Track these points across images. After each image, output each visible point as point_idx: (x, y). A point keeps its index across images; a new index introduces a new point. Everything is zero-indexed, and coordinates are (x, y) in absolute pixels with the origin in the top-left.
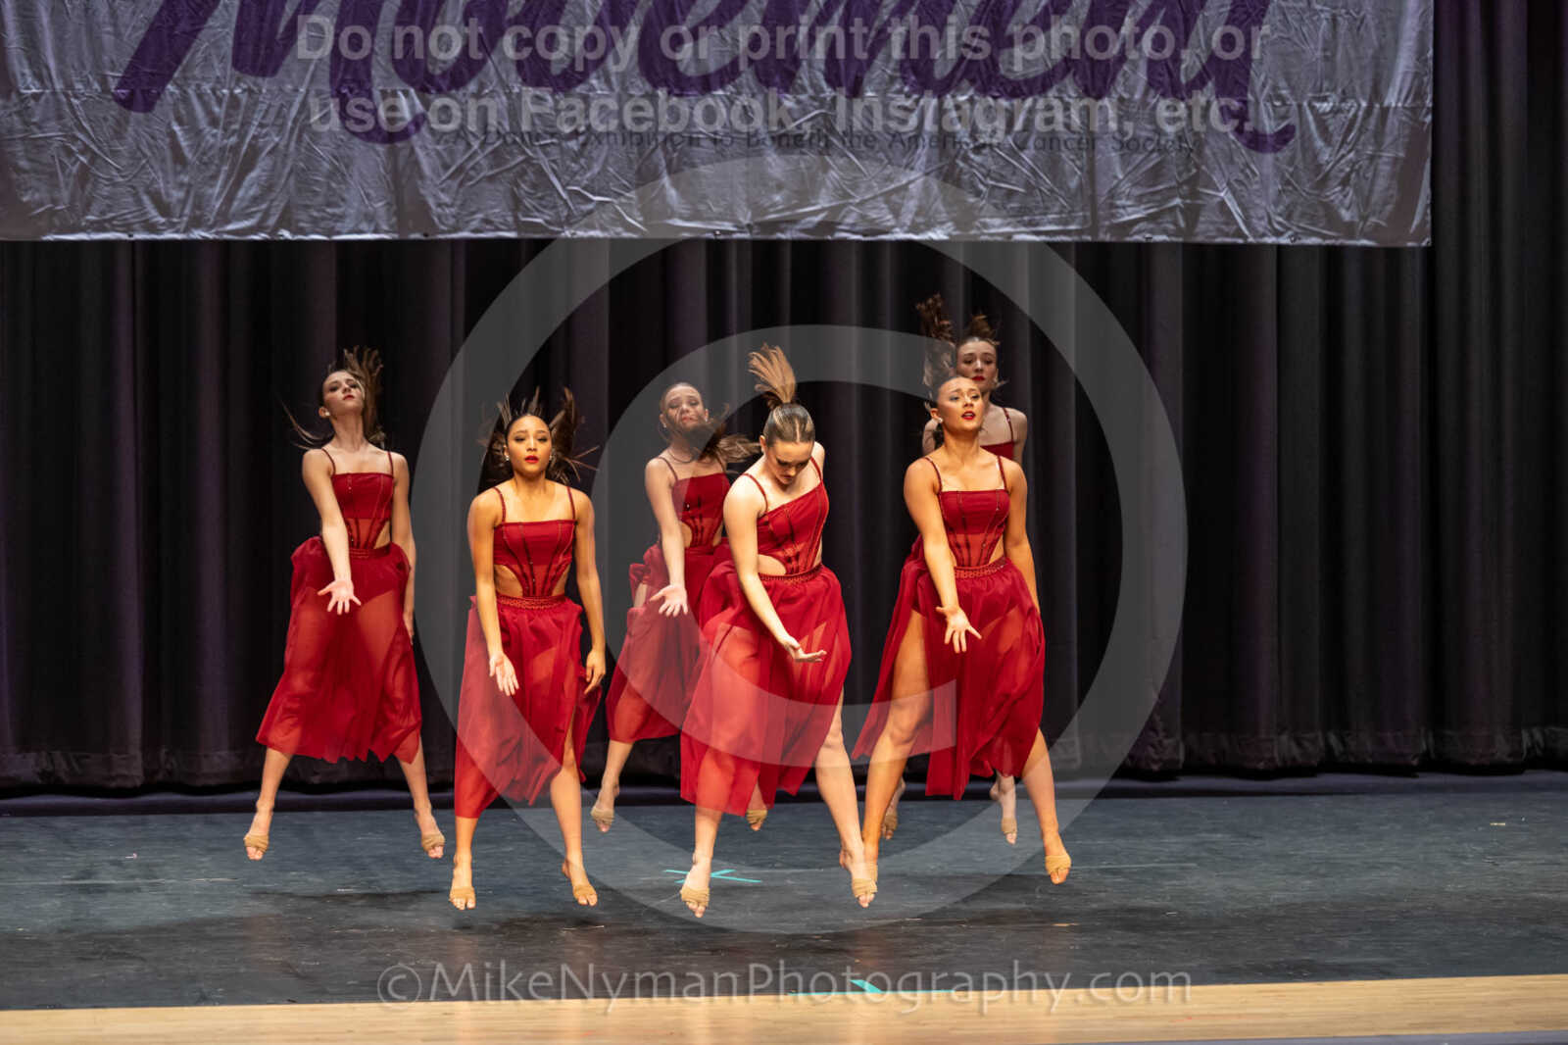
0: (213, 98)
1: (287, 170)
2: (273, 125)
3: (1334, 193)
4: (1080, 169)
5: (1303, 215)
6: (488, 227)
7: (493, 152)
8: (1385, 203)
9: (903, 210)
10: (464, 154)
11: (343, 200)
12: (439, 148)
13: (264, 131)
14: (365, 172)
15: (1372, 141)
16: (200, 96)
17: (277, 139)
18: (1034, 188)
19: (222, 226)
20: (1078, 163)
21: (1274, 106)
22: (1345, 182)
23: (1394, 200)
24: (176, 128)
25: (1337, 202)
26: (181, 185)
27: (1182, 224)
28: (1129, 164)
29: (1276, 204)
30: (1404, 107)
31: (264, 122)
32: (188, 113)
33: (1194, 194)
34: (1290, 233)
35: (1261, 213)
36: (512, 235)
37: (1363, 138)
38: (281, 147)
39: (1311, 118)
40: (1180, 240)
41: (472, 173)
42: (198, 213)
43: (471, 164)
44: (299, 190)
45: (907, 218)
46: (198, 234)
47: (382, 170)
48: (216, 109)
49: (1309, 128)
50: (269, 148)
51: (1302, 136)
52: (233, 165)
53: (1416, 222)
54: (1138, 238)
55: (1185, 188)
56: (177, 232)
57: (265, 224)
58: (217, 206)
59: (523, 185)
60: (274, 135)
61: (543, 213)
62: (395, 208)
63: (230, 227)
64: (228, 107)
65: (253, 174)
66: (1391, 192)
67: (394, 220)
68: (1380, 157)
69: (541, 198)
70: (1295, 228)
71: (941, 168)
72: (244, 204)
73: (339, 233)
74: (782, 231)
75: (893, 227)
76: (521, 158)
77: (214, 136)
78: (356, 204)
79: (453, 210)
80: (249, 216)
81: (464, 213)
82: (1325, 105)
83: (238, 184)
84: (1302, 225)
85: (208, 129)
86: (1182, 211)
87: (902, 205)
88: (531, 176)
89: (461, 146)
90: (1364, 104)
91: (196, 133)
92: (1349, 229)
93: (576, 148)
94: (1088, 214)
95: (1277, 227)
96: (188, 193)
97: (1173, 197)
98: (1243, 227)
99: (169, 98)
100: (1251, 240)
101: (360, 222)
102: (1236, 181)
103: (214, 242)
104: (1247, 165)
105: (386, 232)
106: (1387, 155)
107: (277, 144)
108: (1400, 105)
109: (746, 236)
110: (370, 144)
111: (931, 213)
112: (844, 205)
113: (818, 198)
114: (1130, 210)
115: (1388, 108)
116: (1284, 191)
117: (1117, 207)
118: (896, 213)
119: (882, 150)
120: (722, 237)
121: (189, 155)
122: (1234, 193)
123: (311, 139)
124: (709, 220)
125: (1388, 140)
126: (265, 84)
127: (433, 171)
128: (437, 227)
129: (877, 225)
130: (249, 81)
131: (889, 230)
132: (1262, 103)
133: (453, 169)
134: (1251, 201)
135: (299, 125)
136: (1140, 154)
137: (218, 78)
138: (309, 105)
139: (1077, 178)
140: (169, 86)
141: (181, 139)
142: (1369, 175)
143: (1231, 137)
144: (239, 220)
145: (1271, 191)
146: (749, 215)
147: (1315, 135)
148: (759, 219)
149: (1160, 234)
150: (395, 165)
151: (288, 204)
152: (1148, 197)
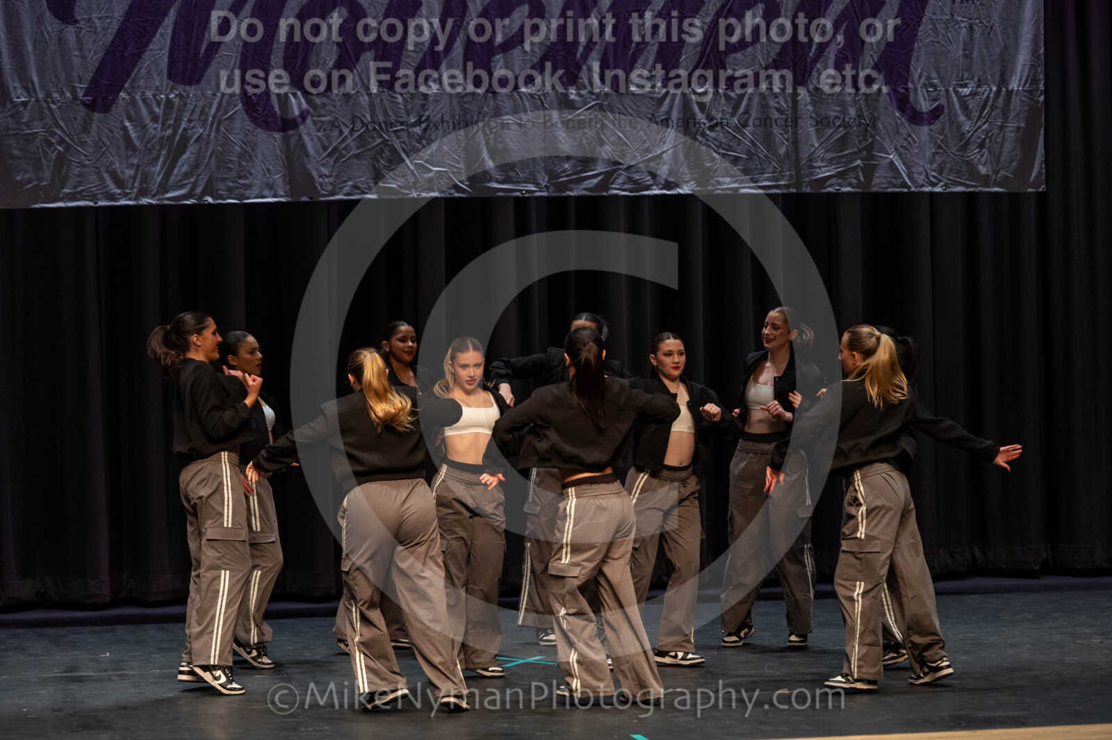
0: (153, 100)
1: (209, 153)
2: (199, 120)
3: (973, 154)
4: (788, 141)
5: (951, 170)
6: (356, 191)
7: (362, 133)
8: (1012, 161)
9: (659, 172)
10: (338, 139)
11: (251, 174)
12: (319, 134)
13: (192, 125)
14: (265, 152)
15: (1001, 115)
16: (144, 101)
17: (201, 131)
18: (753, 154)
19: (163, 194)
20: (785, 136)
21: (928, 91)
22: (981, 146)
23: (1018, 158)
24: (127, 124)
25: (976, 160)
26: (132, 165)
27: (862, 179)
28: (822, 136)
29: (931, 163)
30: (1023, 90)
31: (193, 118)
32: (135, 112)
33: (873, 157)
34: (942, 184)
35: (921, 169)
37: (994, 113)
38: (204, 136)
39: (955, 100)
40: (861, 190)
41: (344, 152)
42: (145, 186)
43: (343, 146)
44: (218, 167)
45: (662, 179)
46: (145, 201)
47: (278, 152)
48: (157, 110)
49: (954, 105)
50: (195, 137)
51: (949, 113)
52: (169, 151)
53: (1034, 174)
54: (830, 189)
55: (864, 153)
56: (130, 200)
57: (194, 193)
58: (159, 180)
59: (381, 161)
60: (199, 127)
62: (288, 178)
63: (169, 195)
64: (165, 108)
65: (185, 157)
66: (1015, 152)
67: (288, 187)
68: (1007, 126)
69: (394, 170)
70: (945, 180)
72: (178, 178)
73: (248, 198)
74: (571, 190)
75: (652, 185)
76: (380, 140)
77: (155, 129)
78: (260, 176)
79: (331, 179)
80: (182, 187)
81: (338, 181)
82: (966, 89)
83: (174, 164)
84: (951, 177)
85: (151, 124)
86: (862, 170)
87: (657, 169)
89: (336, 133)
90: (994, 89)
91: (142, 127)
92: (986, 180)
93: (419, 133)
94: (794, 173)
95: (932, 179)
96: (137, 171)
97: (855, 160)
98: (907, 181)
99: (122, 102)
100: (913, 189)
101: (263, 189)
102: (901, 146)
103: (157, 205)
104: (910, 136)
105: (282, 196)
106: (1012, 125)
107: (201, 134)
108: (1020, 88)
109: (545, 194)
110: (270, 133)
112: (614, 171)
113: (596, 165)
114: (823, 169)
115: (1013, 90)
116: (937, 153)
117: (815, 168)
120: (527, 195)
121: (137, 143)
122: (900, 155)
123: (227, 130)
124: (518, 182)
125: (1013, 114)
126: (192, 91)
127: (316, 151)
128: (319, 192)
129: (640, 183)
130: (180, 89)
131: (648, 188)
132: (919, 89)
133: (330, 149)
134: (913, 161)
135: (217, 120)
136: (830, 128)
137: (157, 87)
138: (224, 103)
139: (785, 147)
140: (121, 94)
141: (131, 132)
142: (999, 140)
143: (897, 114)
144: (175, 190)
145: (927, 153)
146: (546, 179)
147: (959, 112)
148: (554, 181)
149: (846, 187)
150: (288, 147)
151: (210, 178)
152: (837, 160)
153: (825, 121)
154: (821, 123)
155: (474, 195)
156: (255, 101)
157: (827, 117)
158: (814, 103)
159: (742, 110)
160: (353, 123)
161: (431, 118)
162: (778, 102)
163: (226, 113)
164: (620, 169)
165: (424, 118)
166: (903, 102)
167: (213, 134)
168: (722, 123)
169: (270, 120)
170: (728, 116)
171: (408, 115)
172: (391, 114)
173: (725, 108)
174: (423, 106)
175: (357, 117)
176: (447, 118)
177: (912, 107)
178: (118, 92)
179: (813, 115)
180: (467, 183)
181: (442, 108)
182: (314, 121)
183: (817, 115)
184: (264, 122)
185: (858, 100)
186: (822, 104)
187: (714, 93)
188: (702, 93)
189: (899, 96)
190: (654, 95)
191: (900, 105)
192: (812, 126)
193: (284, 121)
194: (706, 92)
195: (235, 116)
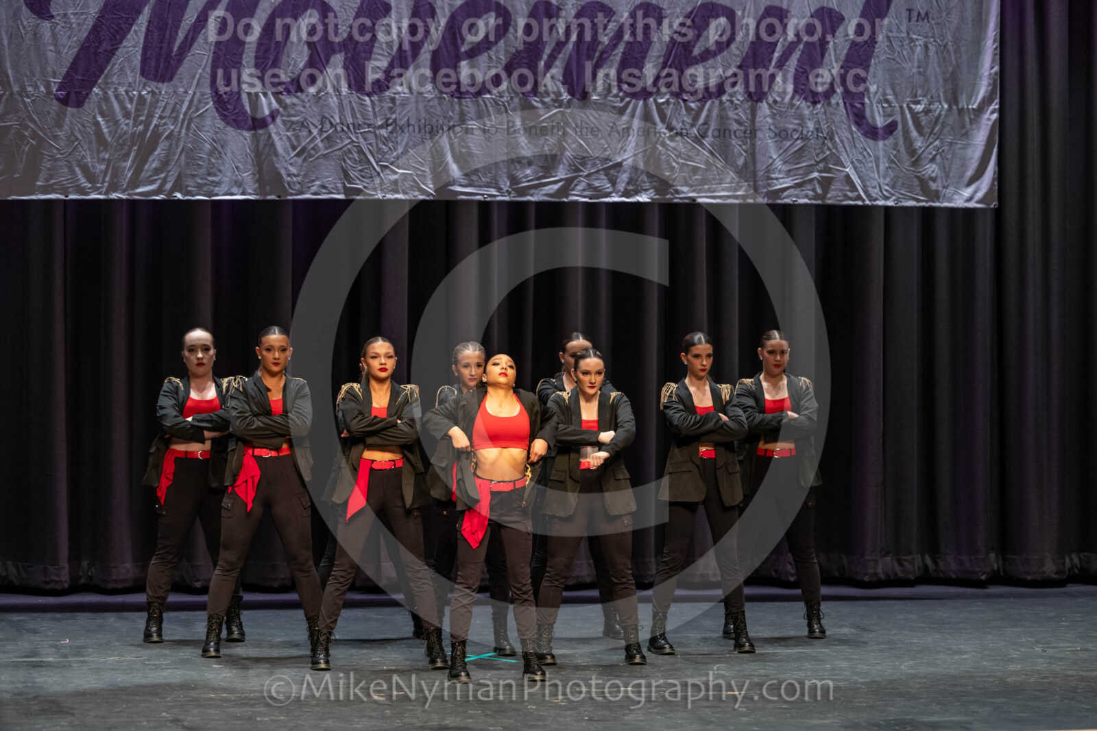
0: (126, 96)
1: (179, 149)
2: (170, 117)
3: (925, 169)
4: (745, 152)
5: (903, 184)
6: (324, 191)
7: (328, 138)
9: (618, 180)
10: (307, 137)
11: (220, 171)
12: (288, 134)
13: (163, 121)
14: (234, 150)
15: (952, 132)
16: (117, 97)
17: (172, 127)
19: (133, 189)
20: (744, 147)
21: (883, 107)
22: (933, 162)
24: (100, 119)
25: (927, 175)
26: (104, 160)
27: (819, 191)
28: (780, 148)
29: (885, 178)
31: (164, 115)
32: (108, 109)
33: (828, 170)
34: (894, 198)
36: (341, 197)
37: (945, 131)
38: (175, 133)
39: (908, 116)
40: (817, 202)
41: (312, 152)
42: (115, 180)
43: (312, 146)
44: (188, 164)
45: (621, 186)
46: (114, 196)
47: (248, 151)
48: (129, 106)
49: (907, 121)
50: (167, 134)
51: (903, 128)
52: (140, 148)
54: (787, 201)
55: (821, 165)
56: (100, 194)
57: (163, 189)
58: (129, 176)
59: (348, 161)
60: (170, 124)
61: (363, 181)
62: (257, 176)
63: (139, 190)
64: (137, 104)
65: (156, 153)
67: (257, 185)
68: (956, 143)
69: (361, 171)
70: (897, 194)
71: (646, 150)
72: (151, 173)
73: (217, 195)
74: (532, 195)
75: (611, 193)
76: (348, 141)
77: (127, 125)
78: (229, 174)
79: (299, 179)
80: (152, 182)
81: (307, 181)
82: (919, 106)
83: (145, 159)
84: (902, 192)
85: (123, 120)
86: (819, 182)
87: (617, 177)
88: (354, 155)
89: (305, 133)
90: (946, 106)
91: (114, 123)
92: (936, 196)
93: (386, 135)
94: (751, 184)
95: (885, 193)
96: (108, 166)
97: (812, 172)
98: (862, 194)
99: (95, 97)
100: (867, 202)
101: (232, 187)
102: (857, 160)
103: (127, 200)
104: (866, 150)
105: (250, 194)
106: (963, 143)
107: (173, 131)
109: (507, 199)
110: (240, 131)
111: (638, 183)
112: (576, 177)
113: (556, 172)
114: (781, 181)
115: (963, 109)
116: (890, 167)
117: (772, 179)
118: (613, 183)
120: (489, 199)
121: (109, 138)
122: (855, 168)
123: (197, 127)
124: (480, 186)
126: (164, 88)
127: (285, 151)
128: (287, 190)
129: (600, 190)
130: (153, 85)
131: (608, 195)
132: (875, 106)
133: (299, 149)
134: (868, 175)
135: (188, 117)
136: (789, 140)
137: (130, 83)
138: (195, 102)
139: (743, 158)
140: (95, 89)
141: (103, 127)
142: (949, 156)
143: (854, 129)
144: (145, 185)
145: (881, 168)
146: (508, 184)
147: (912, 128)
148: (515, 187)
149: (803, 198)
150: (257, 145)
151: (179, 174)
152: (795, 171)
153: (783, 134)
154: (781, 135)
155: (437, 198)
156: (226, 100)
157: (785, 130)
158: (773, 116)
159: (701, 120)
160: (322, 123)
161: (398, 122)
162: (737, 114)
163: (198, 110)
164: (581, 176)
165: (390, 121)
166: (859, 117)
167: (184, 131)
168: (681, 133)
169: (240, 118)
170: (688, 127)
171: (376, 117)
172: (358, 116)
173: (685, 119)
174: (390, 109)
175: (327, 118)
176: (412, 122)
177: (868, 123)
178: (91, 89)
179: (772, 127)
180: (432, 186)
181: (409, 112)
182: (284, 121)
183: (776, 127)
184: (234, 120)
185: (817, 114)
186: (781, 116)
187: (674, 104)
188: (663, 103)
189: (856, 111)
190: (616, 105)
191: (856, 119)
192: (771, 138)
193: (254, 119)
194: (667, 102)
195: (206, 113)
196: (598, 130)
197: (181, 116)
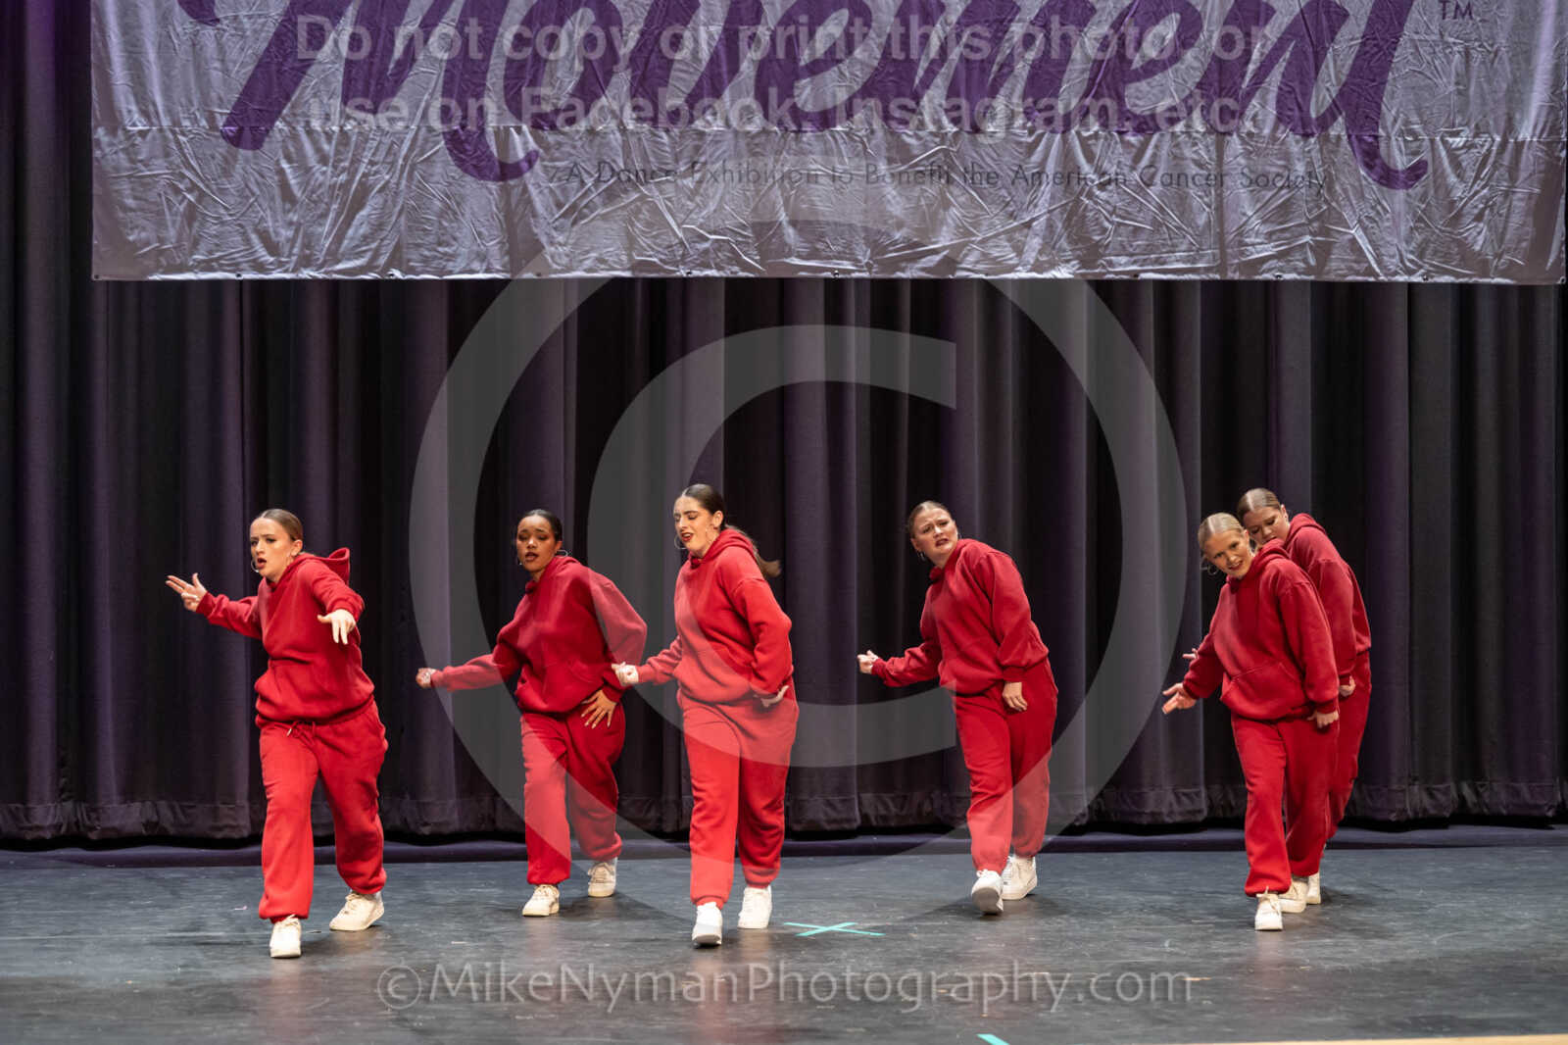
0: (322, 133)
1: (398, 208)
2: (383, 162)
3: (1468, 229)
4: (1209, 206)
5: (1435, 252)
6: (602, 266)
7: (611, 186)
8: (1521, 240)
9: (1026, 248)
10: (578, 191)
11: (455, 239)
12: (552, 185)
13: (374, 169)
14: (476, 209)
15: (1507, 176)
16: (310, 132)
17: (387, 177)
18: (1161, 225)
19: (331, 265)
20: (1206, 199)
21: (1405, 141)
22: (1478, 219)
23: (1530, 237)
24: (285, 165)
25: (1470, 238)
26: (291, 223)
27: (1312, 262)
28: (1258, 201)
29: (1408, 242)
30: (1539, 142)
31: (376, 159)
32: (296, 149)
33: (1325, 232)
34: (1422, 271)
35: (1393, 250)
36: (627, 274)
37: (1497, 173)
38: (392, 185)
39: (1443, 153)
40: (1312, 278)
41: (585, 211)
42: (308, 252)
43: (585, 202)
44: (410, 229)
45: (1031, 257)
46: (306, 274)
47: (495, 209)
48: (326, 147)
49: (1441, 163)
50: (379, 186)
51: (1435, 172)
52: (343, 204)
53: (1551, 260)
54: (1268, 276)
55: (1315, 225)
56: (286, 271)
57: (375, 264)
58: (327, 245)
59: (638, 225)
60: (384, 172)
61: (657, 252)
62: (507, 246)
63: (340, 266)
64: (337, 145)
65: (363, 213)
66: (1526, 228)
67: (507, 258)
68: (1515, 193)
69: (655, 237)
70: (1427, 266)
71: (1067, 204)
72: (356, 242)
73: (451, 272)
74: (903, 270)
75: (1017, 265)
76: (636, 196)
77: (324, 173)
78: (467, 243)
79: (567, 249)
80: (359, 255)
81: (578, 252)
82: (1458, 140)
83: (348, 223)
84: (1434, 262)
85: (318, 167)
86: (1311, 247)
87: (1024, 244)
88: (645, 215)
89: (575, 184)
90: (1498, 139)
91: (306, 171)
92: (1484, 268)
93: (691, 186)
94: (1217, 251)
95: (1408, 264)
96: (297, 231)
97: (1302, 235)
98: (1375, 266)
99: (278, 136)
100: (1382, 278)
101: (472, 261)
102: (1367, 218)
103: (325, 281)
104: (1380, 203)
105: (498, 271)
106: (1522, 191)
107: (388, 182)
108: (1535, 139)
109: (866, 275)
110: (482, 182)
111: (1055, 252)
112: (964, 245)
113: (938, 236)
114: (1259, 247)
115: (1523, 143)
116: (1416, 228)
117: (1247, 245)
118: (1019, 252)
119: (1004, 187)
120: (840, 276)
121: (298, 193)
122: (1365, 229)
123: (423, 177)
124: (829, 258)
125: (1523, 175)
126: (375, 121)
127: (546, 209)
128: (549, 266)
129: (1000, 263)
131: (1012, 269)
132: (1393, 138)
133: (567, 206)
134: (1383, 239)
135: (410, 162)
136: (1270, 190)
137: (327, 115)
138: (420, 142)
139: (1205, 215)
140: (278, 123)
141: (290, 177)
142: (1503, 212)
143: (1362, 173)
144: (349, 259)
145: (1403, 228)
146: (869, 252)
147: (1449, 170)
148: (879, 258)
149: (1290, 272)
150: (508, 203)
151: (398, 243)
152: (1278, 234)
153: (1262, 180)
154: (1259, 181)
155: (766, 275)
156: (463, 138)
157: (1265, 175)
158: (1248, 154)
159: (1145, 161)
160: (600, 171)
162: (1196, 152)
163: (423, 152)
164: (973, 242)
165: (698, 166)
166: (1371, 156)
167: (404, 182)
168: (1116, 179)
169: (483, 163)
170: (1126, 170)
171: (677, 161)
172: (652, 159)
173: (1122, 159)
174: (697, 149)
175: (605, 162)
177: (1384, 164)
178: (273, 122)
179: (1246, 171)
180: (758, 258)
181: (724, 152)
182: (545, 167)
183: (1251, 171)
184: (475, 166)
185: (1309, 151)
186: (1258, 155)
187: (1106, 139)
188: (1090, 137)
189: (1366, 147)
190: (1023, 139)
191: (1367, 159)
192: (1245, 187)
193: (503, 165)
194: (1096, 136)
195: (434, 158)
196: (998, 176)
197: (400, 162)
